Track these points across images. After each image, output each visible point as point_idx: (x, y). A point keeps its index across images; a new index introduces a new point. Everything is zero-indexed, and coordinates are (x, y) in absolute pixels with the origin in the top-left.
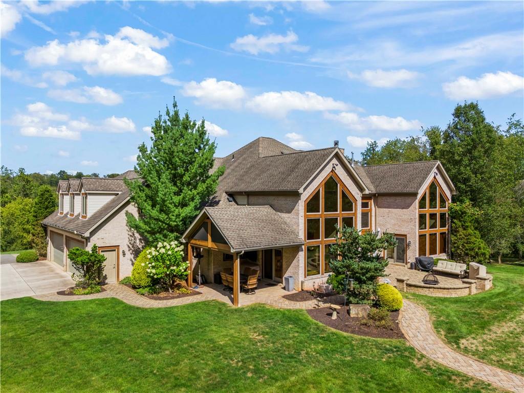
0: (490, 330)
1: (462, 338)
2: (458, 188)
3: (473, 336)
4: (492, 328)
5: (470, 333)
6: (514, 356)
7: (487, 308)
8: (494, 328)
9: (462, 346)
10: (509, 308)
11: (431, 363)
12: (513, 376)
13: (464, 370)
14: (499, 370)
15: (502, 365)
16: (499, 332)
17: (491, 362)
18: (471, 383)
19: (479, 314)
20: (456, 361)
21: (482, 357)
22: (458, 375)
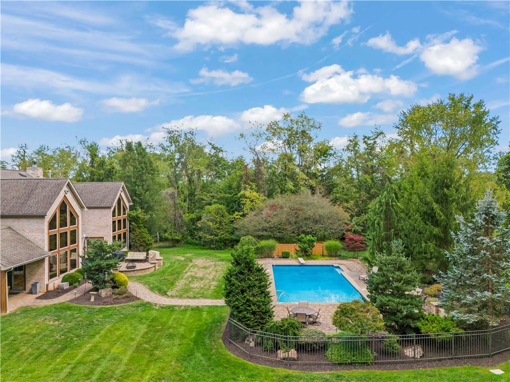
0: (176, 285)
1: (167, 292)
2: (134, 201)
3: (170, 290)
4: (176, 284)
5: (168, 289)
6: (191, 293)
7: (168, 275)
8: (177, 284)
9: (169, 295)
10: (178, 273)
11: (161, 305)
12: (195, 300)
13: (176, 304)
14: (189, 300)
15: (189, 297)
16: (180, 285)
17: (185, 298)
18: (183, 307)
19: (166, 279)
20: (171, 302)
21: (180, 297)
22: (176, 306)
